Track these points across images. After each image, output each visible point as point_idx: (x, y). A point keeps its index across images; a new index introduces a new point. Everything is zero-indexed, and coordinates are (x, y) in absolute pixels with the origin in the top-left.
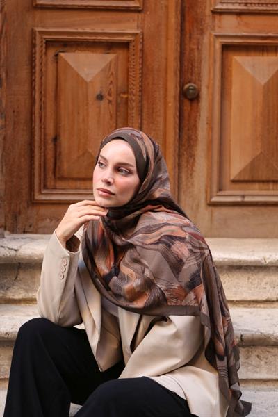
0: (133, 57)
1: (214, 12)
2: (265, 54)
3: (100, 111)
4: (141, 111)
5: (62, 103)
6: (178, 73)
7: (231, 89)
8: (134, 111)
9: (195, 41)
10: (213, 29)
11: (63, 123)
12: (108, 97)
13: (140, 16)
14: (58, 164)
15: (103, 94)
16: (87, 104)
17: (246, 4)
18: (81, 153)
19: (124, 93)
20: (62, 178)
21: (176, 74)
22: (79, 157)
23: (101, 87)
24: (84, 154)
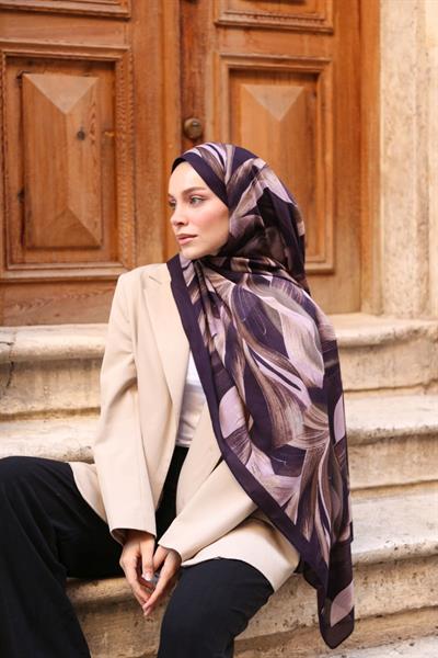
0: (122, 82)
1: (219, 25)
2: (277, 82)
3: (82, 154)
4: (134, 154)
5: (30, 145)
6: (179, 103)
7: (239, 125)
8: (124, 155)
9: (196, 63)
10: (217, 47)
11: (32, 171)
12: (90, 135)
13: (128, 26)
14: (27, 229)
15: (84, 131)
16: (66, 145)
17: (256, 16)
18: (59, 212)
19: (109, 131)
20: (33, 249)
21: (176, 105)
22: (57, 218)
23: (83, 122)
24: (63, 214)
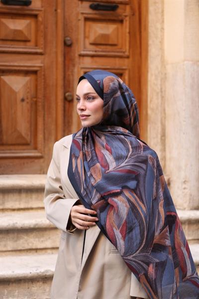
0: (40, 79)
1: (81, 56)
3: (23, 108)
4: (44, 107)
5: (2, 104)
6: (63, 87)
8: (40, 107)
9: (71, 70)
10: (79, 64)
12: (27, 100)
13: (43, 57)
15: (24, 98)
16: (16, 104)
17: (96, 51)
19: (34, 98)
20: (3, 144)
22: (12, 133)
23: (23, 95)
24: (15, 131)
